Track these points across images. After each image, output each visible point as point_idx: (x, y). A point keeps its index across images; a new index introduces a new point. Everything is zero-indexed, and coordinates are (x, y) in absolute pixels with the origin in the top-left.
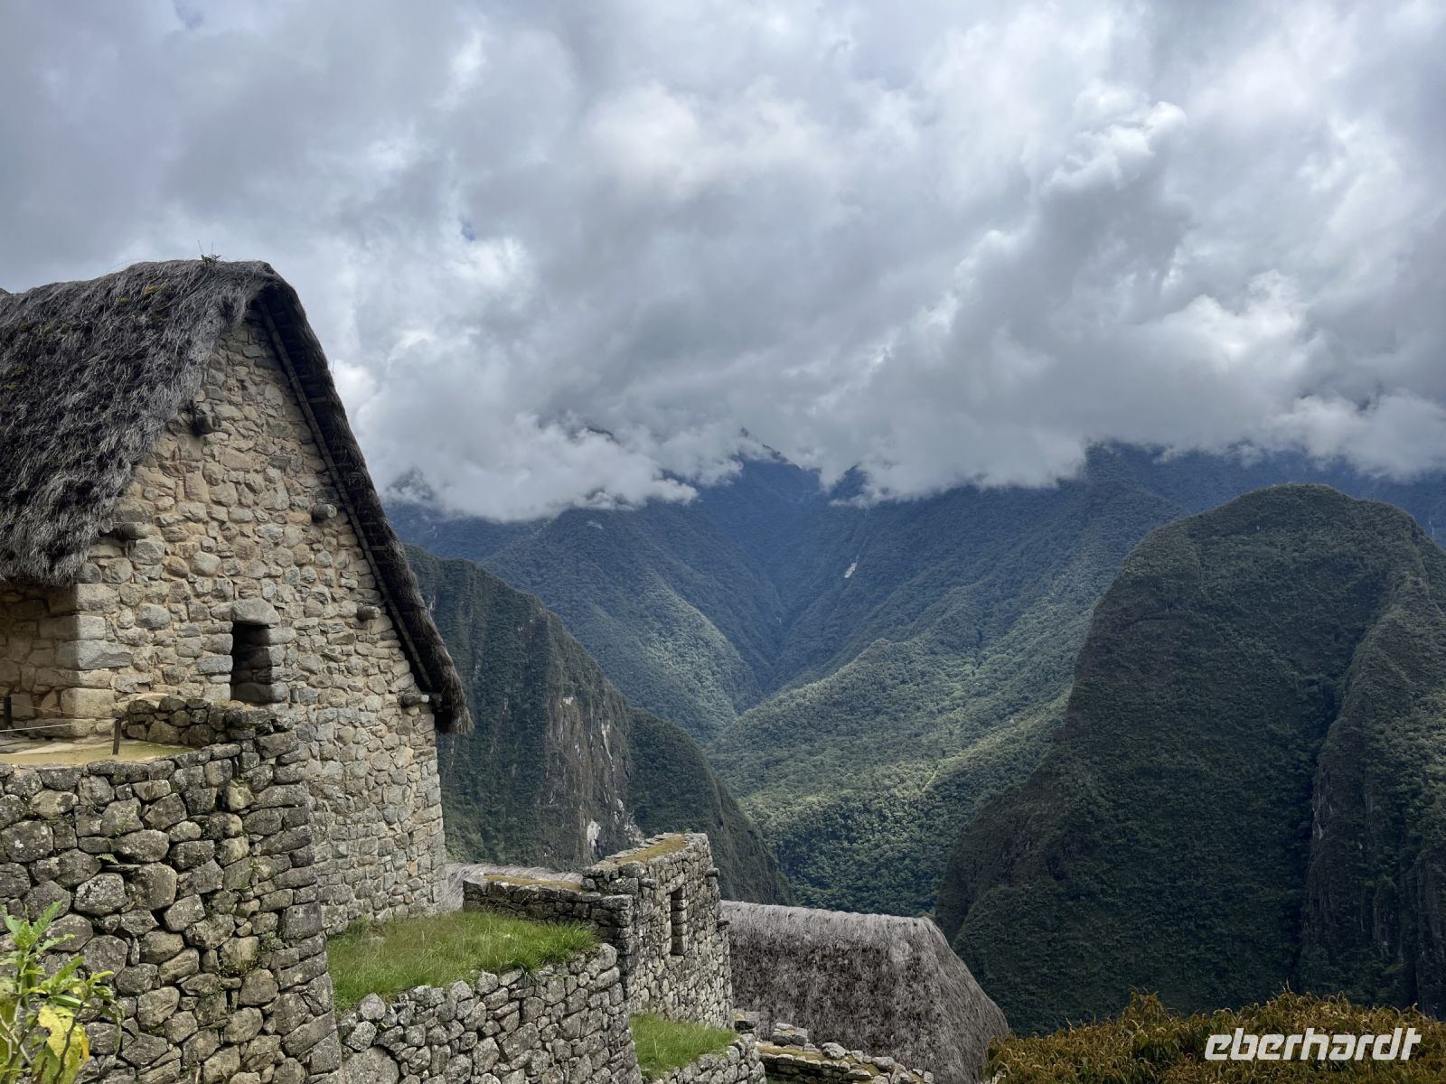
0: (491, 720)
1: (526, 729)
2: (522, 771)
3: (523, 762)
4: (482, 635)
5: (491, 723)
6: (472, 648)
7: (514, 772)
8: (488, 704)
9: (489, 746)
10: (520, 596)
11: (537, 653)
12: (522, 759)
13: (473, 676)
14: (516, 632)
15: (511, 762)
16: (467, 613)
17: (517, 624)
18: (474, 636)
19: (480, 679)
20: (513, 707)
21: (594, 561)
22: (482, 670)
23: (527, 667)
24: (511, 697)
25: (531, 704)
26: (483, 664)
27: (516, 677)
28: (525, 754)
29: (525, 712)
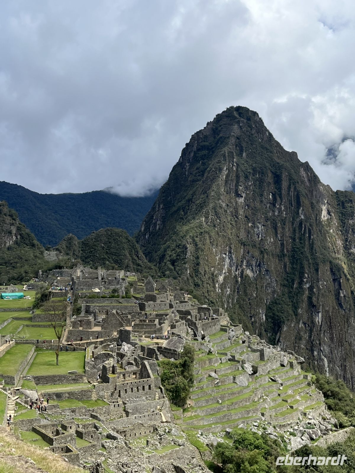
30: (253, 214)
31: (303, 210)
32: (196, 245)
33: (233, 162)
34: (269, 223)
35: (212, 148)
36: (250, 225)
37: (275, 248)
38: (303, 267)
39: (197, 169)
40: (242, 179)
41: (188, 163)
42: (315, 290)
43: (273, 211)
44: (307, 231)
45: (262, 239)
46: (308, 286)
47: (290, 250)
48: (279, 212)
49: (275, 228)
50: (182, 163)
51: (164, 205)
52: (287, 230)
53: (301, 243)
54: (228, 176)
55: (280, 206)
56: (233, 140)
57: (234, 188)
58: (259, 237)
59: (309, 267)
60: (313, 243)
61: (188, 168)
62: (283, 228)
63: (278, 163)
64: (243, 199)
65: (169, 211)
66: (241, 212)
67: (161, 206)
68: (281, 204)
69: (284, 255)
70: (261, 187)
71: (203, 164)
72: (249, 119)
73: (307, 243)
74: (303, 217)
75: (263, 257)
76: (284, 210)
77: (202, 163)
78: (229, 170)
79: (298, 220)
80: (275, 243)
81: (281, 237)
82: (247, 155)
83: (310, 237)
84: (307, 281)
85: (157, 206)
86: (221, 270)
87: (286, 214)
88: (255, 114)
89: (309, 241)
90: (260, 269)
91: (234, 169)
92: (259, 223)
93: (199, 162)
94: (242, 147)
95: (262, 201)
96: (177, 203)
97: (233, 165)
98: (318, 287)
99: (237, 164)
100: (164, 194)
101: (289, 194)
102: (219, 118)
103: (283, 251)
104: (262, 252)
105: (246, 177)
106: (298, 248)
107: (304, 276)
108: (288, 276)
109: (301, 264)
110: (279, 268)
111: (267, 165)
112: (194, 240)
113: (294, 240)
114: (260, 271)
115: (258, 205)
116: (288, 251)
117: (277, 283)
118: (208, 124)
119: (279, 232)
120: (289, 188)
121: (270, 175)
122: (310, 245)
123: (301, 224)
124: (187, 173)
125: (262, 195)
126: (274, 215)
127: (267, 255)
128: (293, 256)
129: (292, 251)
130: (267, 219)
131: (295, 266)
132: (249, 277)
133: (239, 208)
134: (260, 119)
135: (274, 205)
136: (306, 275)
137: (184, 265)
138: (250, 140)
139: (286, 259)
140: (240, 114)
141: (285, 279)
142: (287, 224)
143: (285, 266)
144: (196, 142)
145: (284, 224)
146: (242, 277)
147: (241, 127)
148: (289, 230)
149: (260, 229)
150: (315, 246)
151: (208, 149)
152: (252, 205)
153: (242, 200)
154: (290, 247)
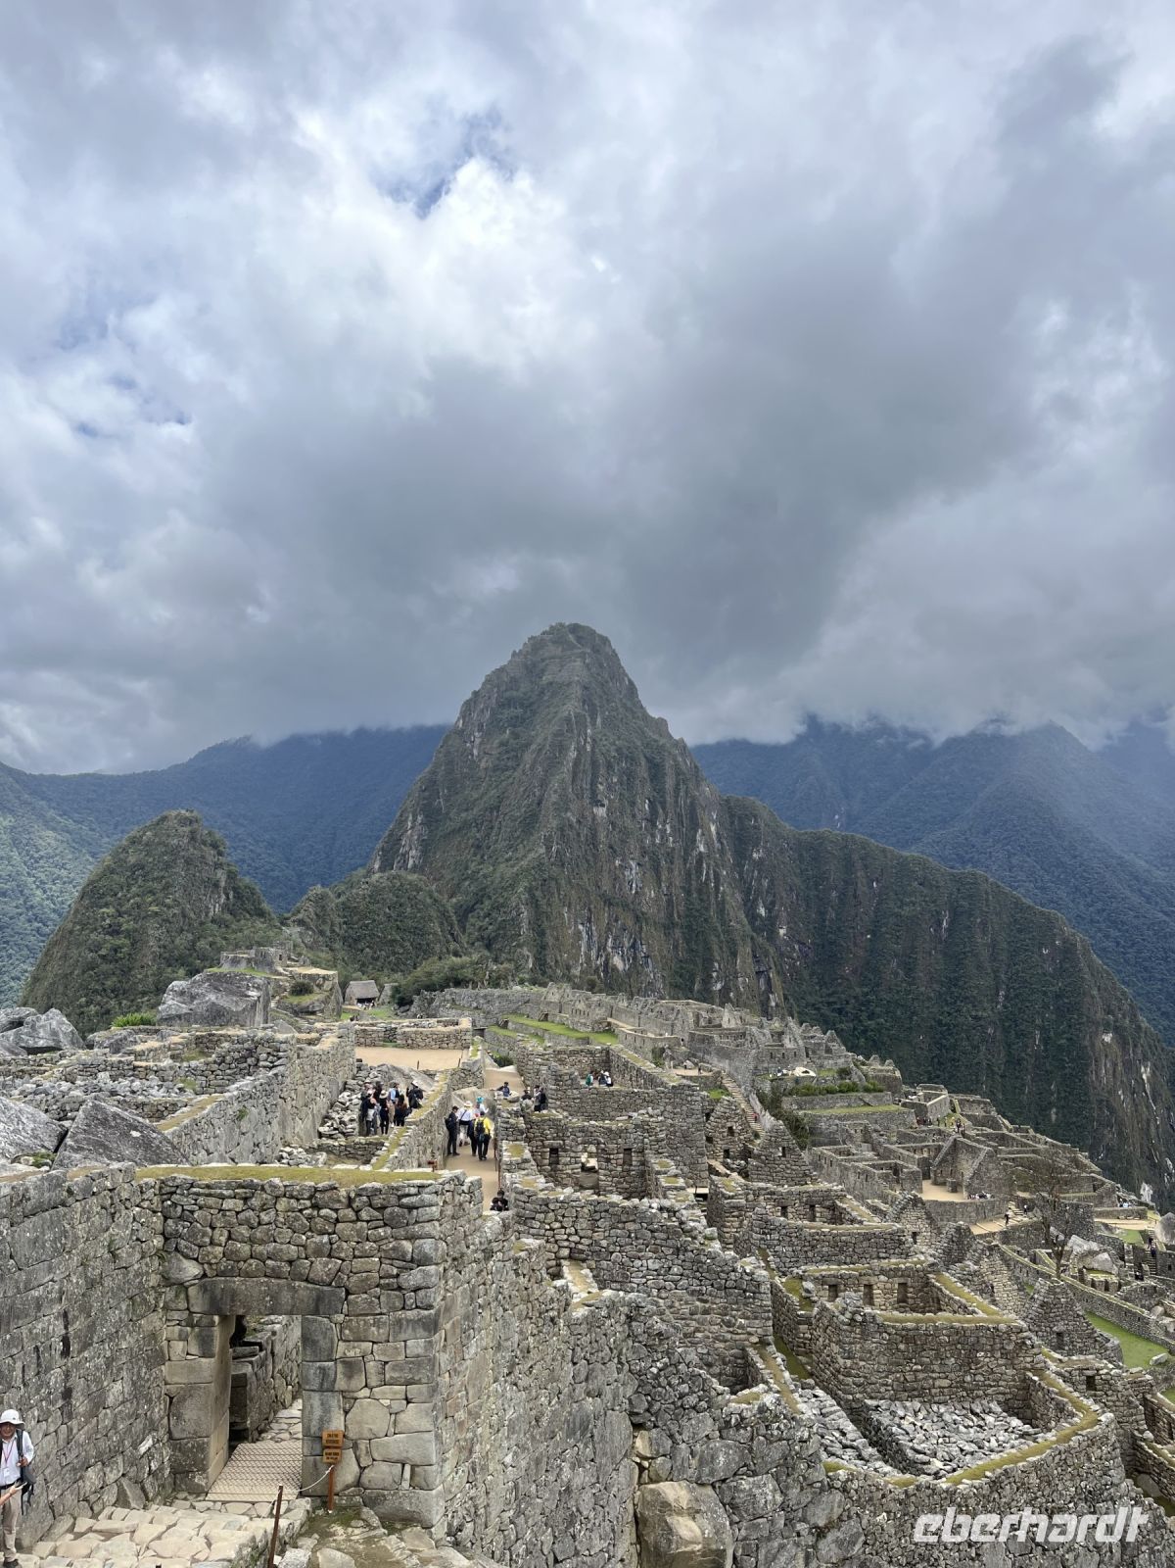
0: (1023, 1055)
1: (1064, 1068)
2: (1064, 1116)
3: (1063, 1107)
4: (1003, 957)
5: (1023, 1059)
6: (994, 972)
7: (1054, 1117)
8: (1018, 1036)
9: (1024, 1085)
10: (1042, 914)
11: (1069, 980)
12: (1062, 1103)
13: (998, 1003)
14: (1041, 955)
15: (1050, 1105)
16: (984, 932)
17: (1041, 945)
18: (994, 958)
19: (1005, 1007)
20: (1045, 1041)
21: (1029, 856)
22: (1006, 997)
23: (1058, 996)
24: (1042, 1029)
25: (1068, 1039)
26: (1008, 989)
27: (1046, 1006)
28: (1065, 1098)
29: (1060, 1048)
30: (623, 841)
31: (703, 834)
32: (537, 906)
33: (586, 734)
34: (647, 859)
35: (531, 704)
36: (617, 863)
37: (659, 910)
38: (709, 949)
39: (502, 744)
40: (602, 771)
41: (479, 731)
42: (732, 994)
43: (653, 836)
44: (712, 876)
45: (637, 892)
46: (719, 986)
47: (682, 913)
48: (662, 838)
49: (657, 869)
50: (463, 731)
51: (426, 816)
52: (676, 873)
53: (701, 900)
54: (577, 762)
55: (664, 826)
56: (576, 691)
57: (588, 787)
58: (631, 889)
59: (721, 948)
60: (724, 900)
61: (478, 741)
62: (671, 870)
63: (656, 741)
64: (605, 809)
65: (437, 829)
66: (602, 836)
67: (419, 818)
68: (665, 821)
69: (674, 925)
70: (630, 787)
71: (516, 736)
72: (596, 650)
73: (713, 901)
74: (702, 848)
75: (641, 928)
76: (670, 835)
77: (512, 733)
78: (580, 750)
79: (695, 853)
80: (657, 900)
81: (668, 888)
82: (603, 723)
83: (717, 887)
84: (717, 977)
85: (411, 818)
86: (576, 958)
87: (673, 842)
88: (605, 640)
89: (717, 897)
90: (635, 953)
91: (589, 748)
92: (632, 859)
93: (505, 732)
94: (594, 705)
95: (634, 816)
96: (458, 814)
97: (585, 740)
98: (737, 988)
99: (594, 740)
100: (427, 794)
101: (676, 802)
102: (536, 644)
103: (672, 915)
104: (637, 919)
105: (609, 766)
106: (697, 911)
107: (713, 966)
108: (682, 968)
109: (706, 942)
110: (665, 952)
111: (639, 743)
112: (533, 896)
113: (688, 893)
114: (635, 958)
115: (628, 822)
116: (679, 917)
117: (664, 982)
118: (514, 654)
119: (663, 878)
120: (677, 790)
121: (643, 762)
122: (718, 904)
123: (700, 862)
124: (475, 752)
125: (633, 804)
126: (654, 844)
127: (647, 924)
128: (689, 927)
129: (687, 916)
130: (644, 853)
131: (694, 947)
132: (618, 971)
133: (600, 829)
134: (614, 651)
135: (654, 825)
136: (716, 965)
137: (519, 950)
138: (605, 693)
139: (678, 933)
140: (579, 639)
141: (676, 972)
142: (676, 862)
143: (676, 947)
144: (495, 690)
145: (672, 863)
146: (606, 971)
147: (587, 665)
148: (680, 872)
149: (634, 872)
150: (727, 906)
151: (522, 705)
152: (619, 823)
153: (601, 812)
154: (682, 908)
